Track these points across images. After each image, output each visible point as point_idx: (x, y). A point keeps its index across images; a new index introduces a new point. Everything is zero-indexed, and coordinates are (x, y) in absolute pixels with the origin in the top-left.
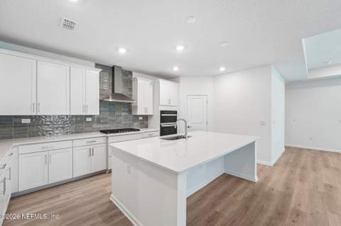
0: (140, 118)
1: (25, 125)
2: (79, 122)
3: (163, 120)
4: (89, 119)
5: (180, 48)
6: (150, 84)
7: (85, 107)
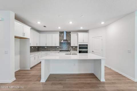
0: (74, 47)
1: (46, 48)
2: (56, 48)
3: (80, 48)
4: (58, 47)
5: (71, 23)
6: (76, 35)
7: (55, 44)
